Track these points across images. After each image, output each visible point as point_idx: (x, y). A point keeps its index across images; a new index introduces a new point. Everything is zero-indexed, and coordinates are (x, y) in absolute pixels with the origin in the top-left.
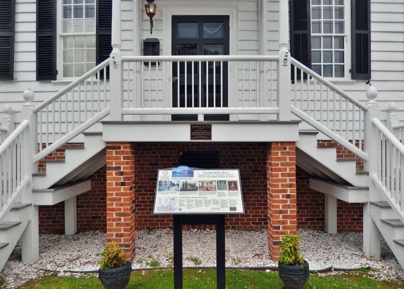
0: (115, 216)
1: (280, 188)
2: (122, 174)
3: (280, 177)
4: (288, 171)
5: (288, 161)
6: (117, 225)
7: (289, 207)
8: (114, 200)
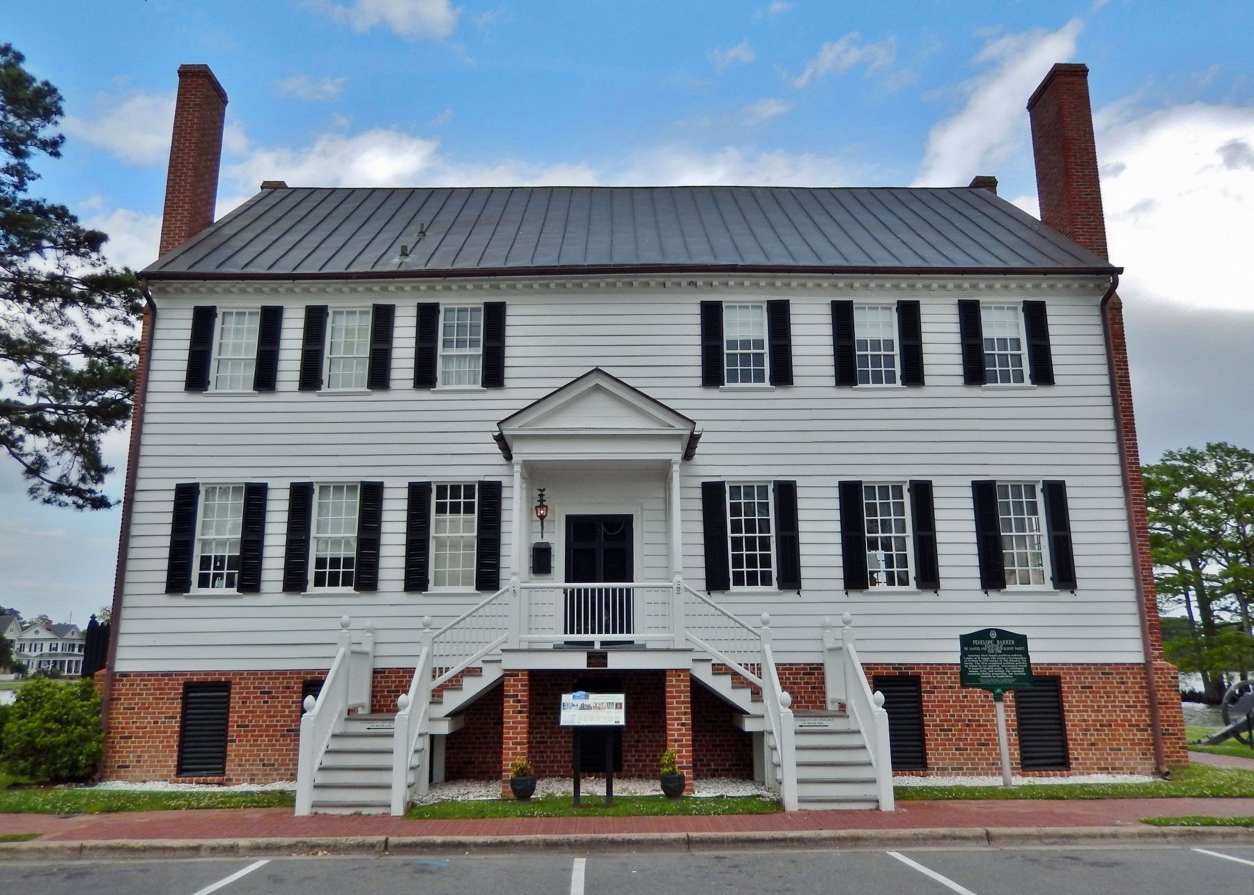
0: (511, 745)
1: (675, 716)
2: (519, 701)
3: (675, 705)
4: (682, 699)
5: (682, 688)
6: (513, 754)
7: (684, 735)
8: (511, 728)
